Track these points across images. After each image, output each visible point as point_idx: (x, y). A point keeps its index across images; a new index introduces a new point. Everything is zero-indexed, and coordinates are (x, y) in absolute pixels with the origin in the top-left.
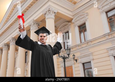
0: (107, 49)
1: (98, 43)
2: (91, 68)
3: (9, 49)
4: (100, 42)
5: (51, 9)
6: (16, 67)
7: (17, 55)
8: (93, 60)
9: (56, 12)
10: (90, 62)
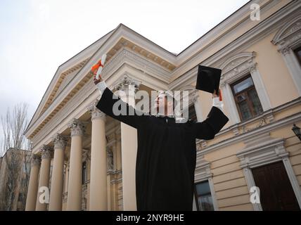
0: (237, 155)
1: (220, 143)
2: (209, 194)
3: (52, 156)
4: (224, 141)
5: (128, 79)
6: (66, 192)
7: (67, 169)
8: (212, 176)
9: (138, 85)
10: (207, 181)
